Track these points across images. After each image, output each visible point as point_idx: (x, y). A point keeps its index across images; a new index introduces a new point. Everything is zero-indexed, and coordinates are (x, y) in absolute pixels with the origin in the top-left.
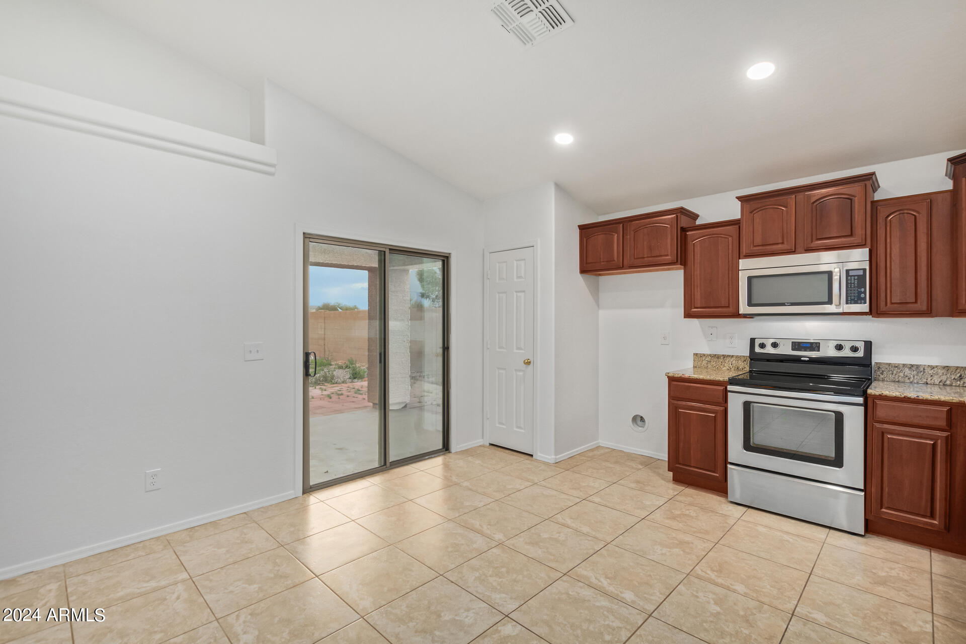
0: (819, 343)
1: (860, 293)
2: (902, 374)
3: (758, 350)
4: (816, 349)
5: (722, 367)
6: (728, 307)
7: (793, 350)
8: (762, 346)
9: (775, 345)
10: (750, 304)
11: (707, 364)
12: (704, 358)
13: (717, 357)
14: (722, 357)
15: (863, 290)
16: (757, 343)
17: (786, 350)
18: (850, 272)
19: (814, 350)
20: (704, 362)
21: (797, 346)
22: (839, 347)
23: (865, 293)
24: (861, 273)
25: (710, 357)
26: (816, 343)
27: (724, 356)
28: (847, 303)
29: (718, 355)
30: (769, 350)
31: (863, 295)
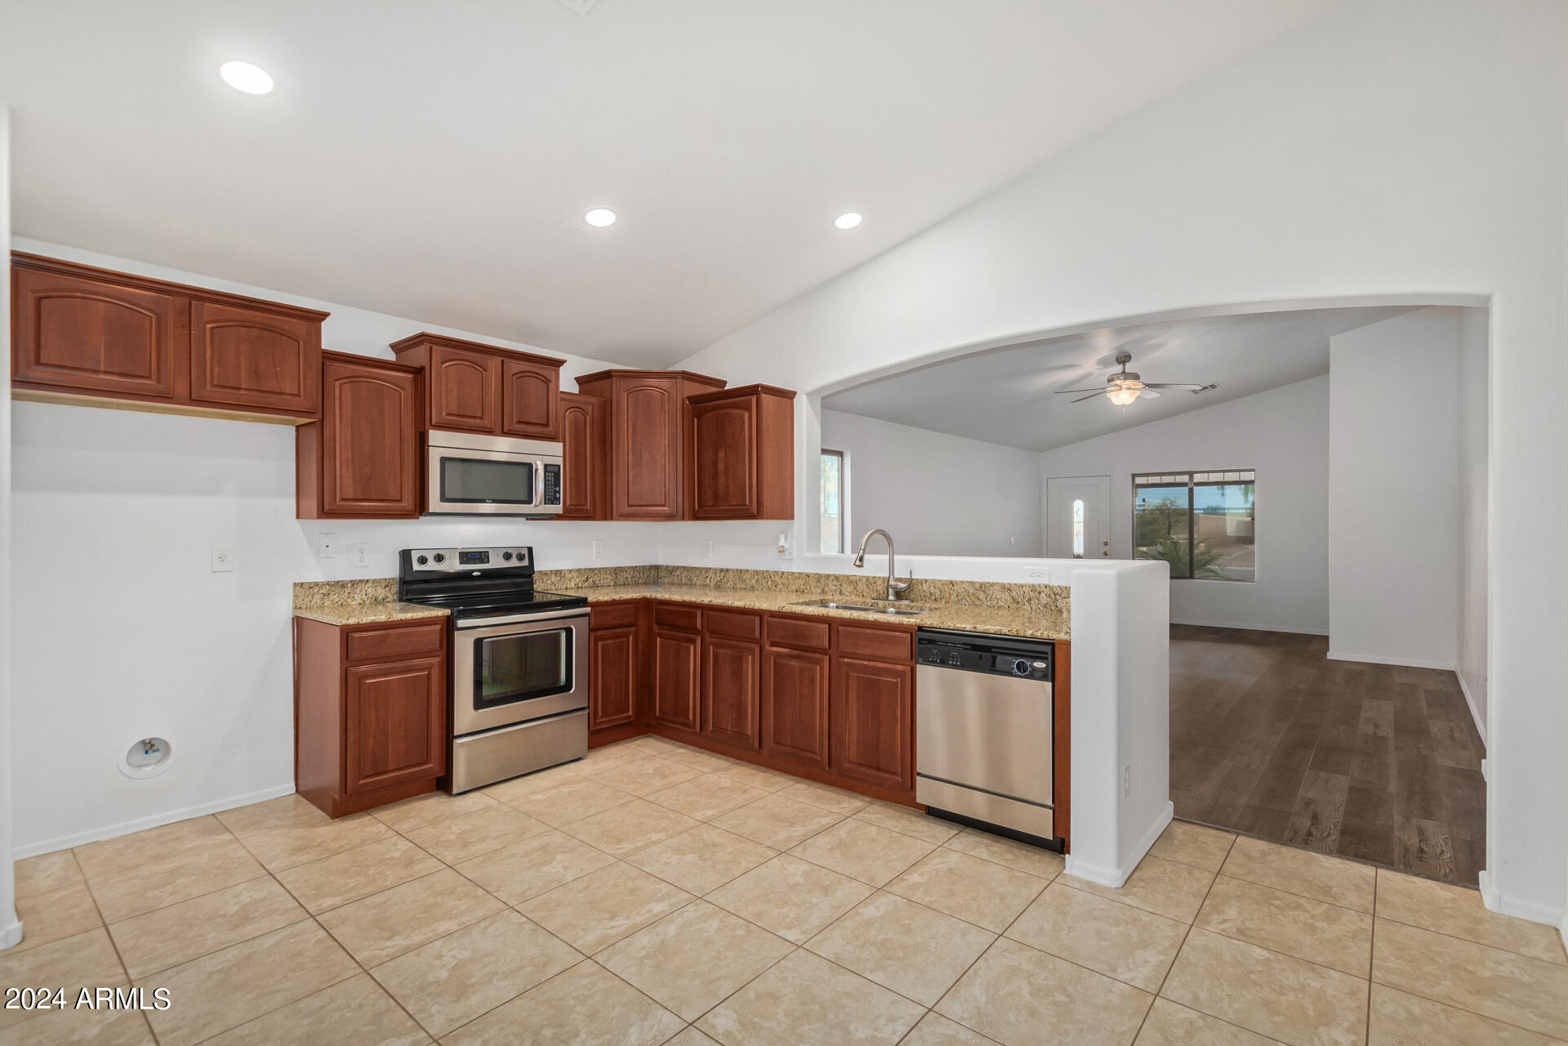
0: (488, 552)
1: (556, 492)
2: (549, 582)
3: (416, 567)
4: (486, 560)
5: (349, 601)
6: (400, 501)
7: (461, 563)
8: (423, 560)
9: (439, 558)
10: (444, 499)
11: (323, 599)
12: (316, 591)
13: (341, 585)
14: (349, 585)
15: (558, 488)
16: (415, 556)
17: (453, 565)
18: (548, 467)
19: (484, 563)
20: (317, 598)
21: (466, 557)
22: (507, 556)
23: (559, 492)
24: (556, 469)
25: (327, 587)
26: (485, 552)
27: (353, 583)
28: (545, 504)
29: (343, 581)
30: (432, 566)
31: (557, 495)
